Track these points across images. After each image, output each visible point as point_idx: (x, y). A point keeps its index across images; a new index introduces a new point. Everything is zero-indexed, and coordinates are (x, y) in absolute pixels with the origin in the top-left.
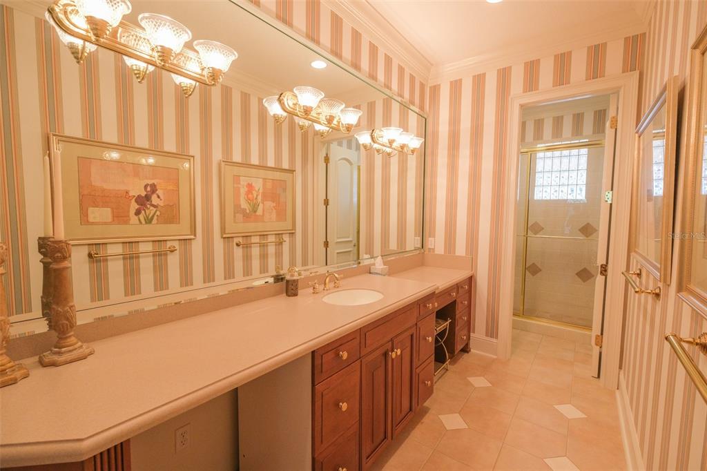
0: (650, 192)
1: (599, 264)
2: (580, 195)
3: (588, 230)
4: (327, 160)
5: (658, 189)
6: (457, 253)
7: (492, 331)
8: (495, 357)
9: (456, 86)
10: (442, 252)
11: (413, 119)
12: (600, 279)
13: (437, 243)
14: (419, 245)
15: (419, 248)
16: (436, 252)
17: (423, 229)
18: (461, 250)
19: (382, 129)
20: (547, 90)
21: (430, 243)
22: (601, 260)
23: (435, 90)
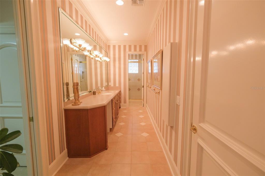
0: (149, 72)
1: (142, 85)
2: (137, 72)
3: (139, 80)
4: (72, 60)
5: (150, 72)
6: (116, 86)
7: (125, 102)
8: (126, 107)
9: (114, 47)
10: (113, 86)
11: (103, 52)
12: (143, 88)
13: (112, 84)
14: (107, 85)
15: (107, 86)
16: (111, 86)
17: (108, 81)
18: (117, 85)
19: (94, 51)
20: (133, 52)
21: (110, 84)
22: (143, 85)
23: (109, 46)
